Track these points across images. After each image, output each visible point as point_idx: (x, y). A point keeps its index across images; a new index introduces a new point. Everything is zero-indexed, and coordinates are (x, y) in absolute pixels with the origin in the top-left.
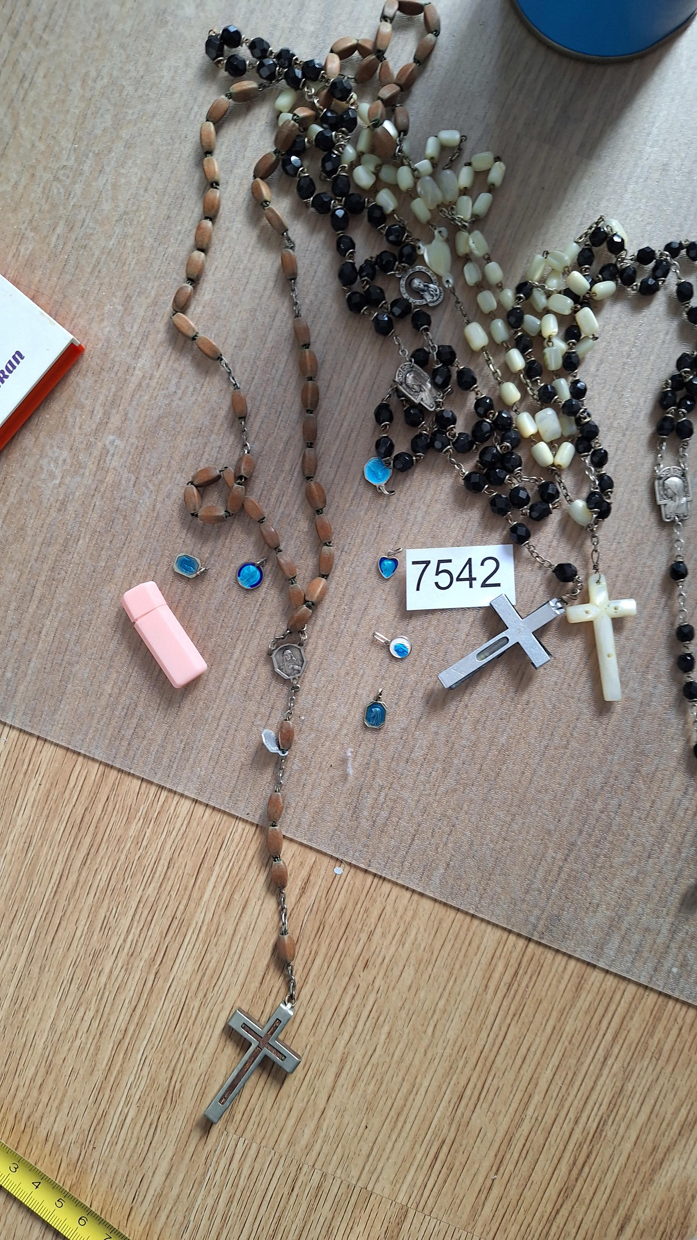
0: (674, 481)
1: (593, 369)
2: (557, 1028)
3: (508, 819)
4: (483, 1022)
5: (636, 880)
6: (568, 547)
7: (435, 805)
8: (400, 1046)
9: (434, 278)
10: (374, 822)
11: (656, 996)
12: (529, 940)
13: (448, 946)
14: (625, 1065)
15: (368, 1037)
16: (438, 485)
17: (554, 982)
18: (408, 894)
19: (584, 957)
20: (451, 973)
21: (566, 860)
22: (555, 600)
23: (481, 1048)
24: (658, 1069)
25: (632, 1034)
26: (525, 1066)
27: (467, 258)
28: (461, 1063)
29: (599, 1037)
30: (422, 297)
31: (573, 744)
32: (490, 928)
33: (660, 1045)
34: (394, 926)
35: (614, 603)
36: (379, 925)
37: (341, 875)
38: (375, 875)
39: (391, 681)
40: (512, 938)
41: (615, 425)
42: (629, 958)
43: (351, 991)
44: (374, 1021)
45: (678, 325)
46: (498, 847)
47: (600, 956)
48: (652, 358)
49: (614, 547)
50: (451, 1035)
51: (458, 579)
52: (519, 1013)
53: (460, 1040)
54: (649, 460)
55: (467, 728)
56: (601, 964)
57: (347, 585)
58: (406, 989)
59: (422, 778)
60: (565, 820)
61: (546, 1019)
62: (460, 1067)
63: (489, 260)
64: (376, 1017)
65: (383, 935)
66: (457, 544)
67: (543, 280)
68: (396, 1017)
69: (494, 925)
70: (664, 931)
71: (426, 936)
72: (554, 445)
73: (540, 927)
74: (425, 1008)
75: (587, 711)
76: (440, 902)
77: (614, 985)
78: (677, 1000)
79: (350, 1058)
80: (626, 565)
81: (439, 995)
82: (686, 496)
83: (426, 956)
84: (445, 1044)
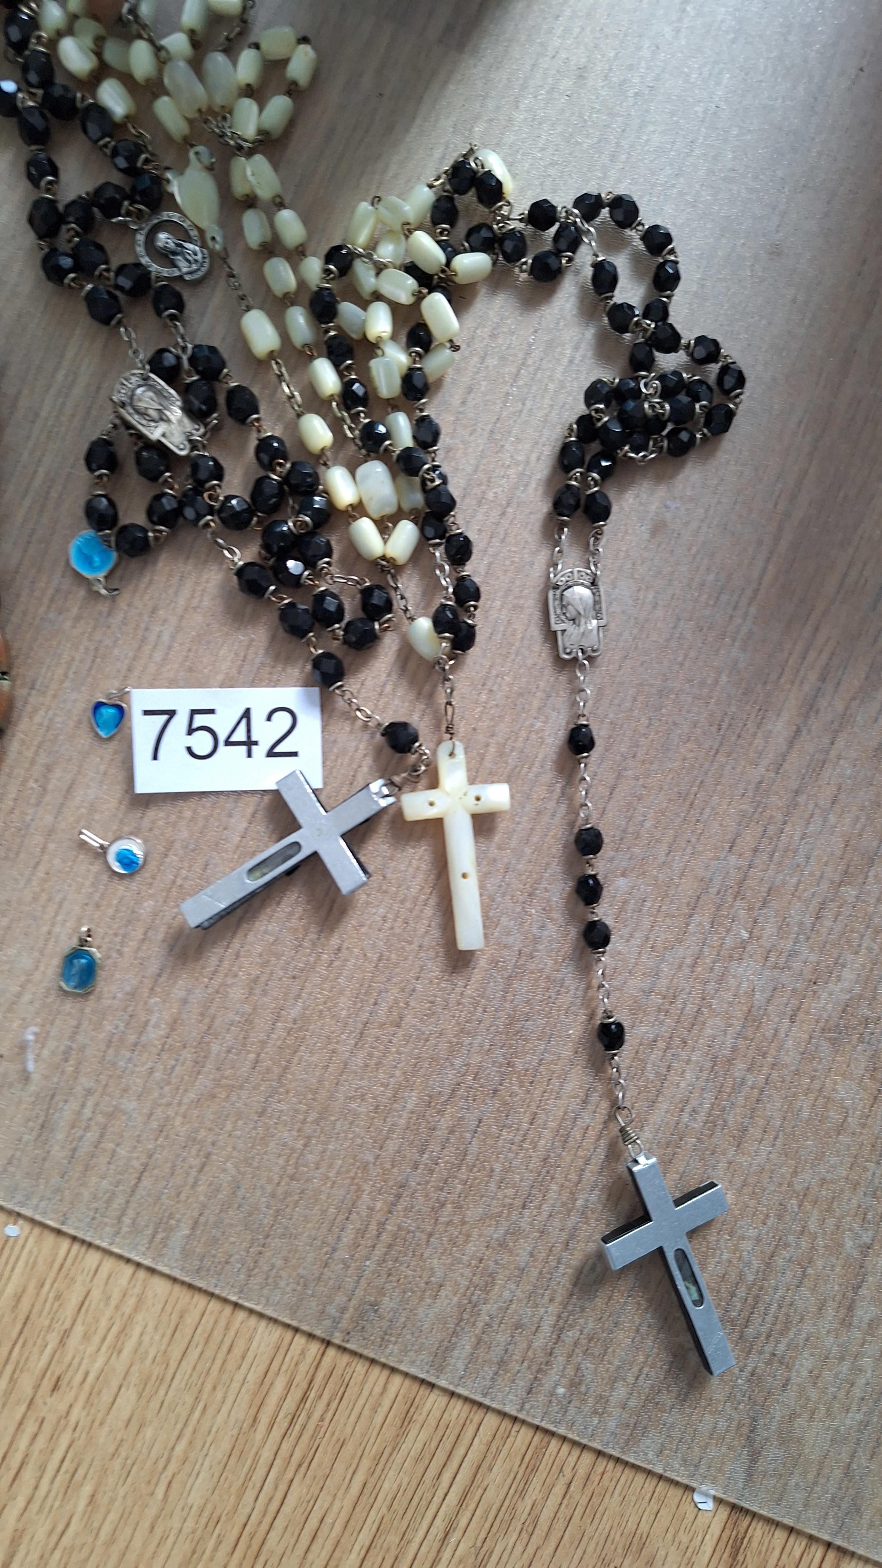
0: (581, 592)
1: (456, 401)
2: (370, 1486)
3: (299, 1145)
4: (248, 1478)
5: (503, 1244)
6: (411, 696)
7: (178, 1120)
8: (113, 1517)
9: (194, 233)
10: (74, 1150)
11: (530, 1432)
12: (328, 1343)
13: (194, 1354)
14: (479, 1544)
15: (57, 1504)
16: (197, 583)
17: (366, 1412)
18: (129, 1270)
19: (413, 1371)
20: (197, 1399)
21: (390, 1212)
22: (380, 782)
23: (243, 1519)
24: (531, 1549)
25: (490, 1494)
26: (315, 1547)
27: (250, 202)
28: (211, 1544)
29: (437, 1500)
30: (174, 265)
31: (409, 1019)
32: (263, 1324)
33: (536, 1512)
34: (104, 1323)
35: (475, 790)
36: (80, 1321)
37: (17, 1237)
38: (74, 1239)
39: (111, 911)
40: (300, 1340)
41: (490, 495)
42: (489, 1371)
43: (30, 1427)
44: (68, 1476)
45: (595, 335)
46: (280, 1190)
47: (440, 1370)
48: (551, 386)
49: (484, 697)
50: (195, 1499)
51: (228, 743)
52: (305, 1463)
53: (209, 1507)
54: (543, 557)
55: (237, 993)
56: (443, 1383)
57: (39, 747)
58: (121, 1424)
59: (157, 1075)
60: (392, 1146)
61: (351, 1471)
62: (208, 1552)
63: (281, 205)
64: (71, 1470)
65: (86, 1337)
66: (229, 683)
67: (373, 245)
68: (104, 1471)
69: (271, 1319)
70: (546, 1328)
71: (157, 1337)
72: (385, 526)
73: (344, 1324)
74: (153, 1455)
75: (435, 968)
76: (183, 1283)
77: (464, 1415)
78: (564, 1439)
79: (26, 1539)
80: (503, 729)
81: (176, 1433)
82: (597, 618)
83: (157, 1371)
84: (185, 1513)
